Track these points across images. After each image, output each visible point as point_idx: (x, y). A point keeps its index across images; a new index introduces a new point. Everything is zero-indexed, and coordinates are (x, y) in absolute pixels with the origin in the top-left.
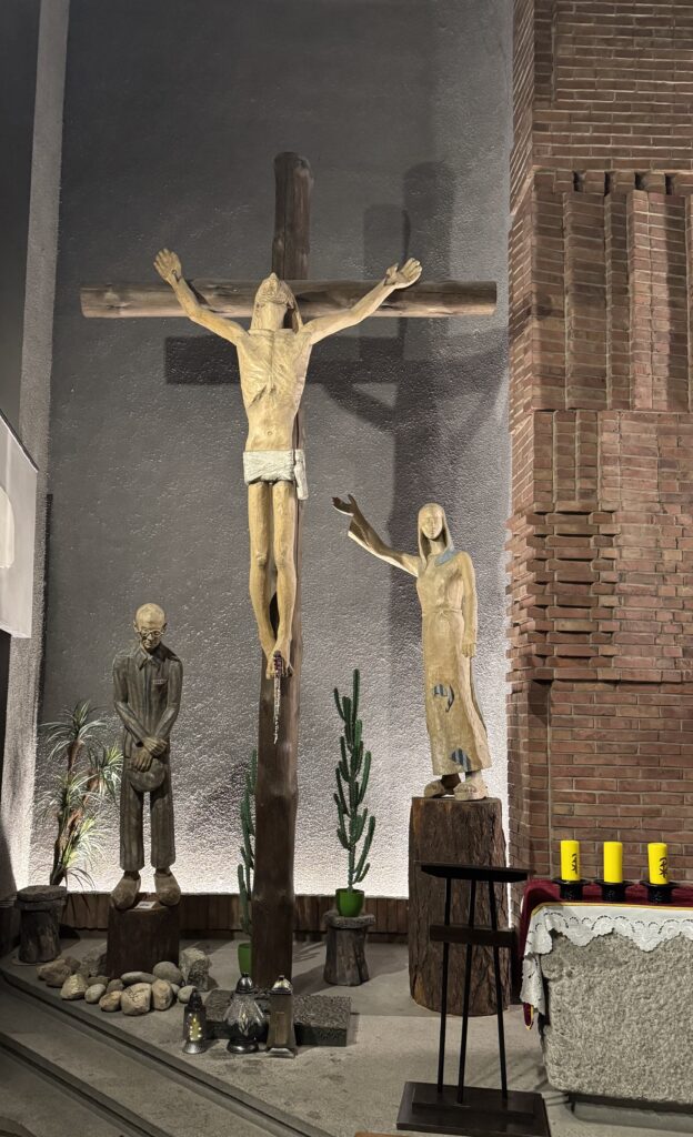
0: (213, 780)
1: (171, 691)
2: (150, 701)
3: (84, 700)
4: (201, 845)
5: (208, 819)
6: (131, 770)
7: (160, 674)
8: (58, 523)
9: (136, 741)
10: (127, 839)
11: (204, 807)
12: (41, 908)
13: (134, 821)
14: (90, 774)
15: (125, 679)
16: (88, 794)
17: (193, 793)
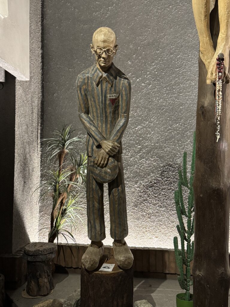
0: (149, 175)
1: (122, 104)
2: (106, 112)
3: (68, 125)
4: (143, 215)
5: (147, 200)
6: (93, 166)
7: (113, 89)
8: (49, 11)
9: (96, 144)
10: (92, 218)
11: (144, 192)
12: (38, 260)
13: (97, 205)
14: (72, 170)
15: (86, 95)
16: (71, 183)
17: (136, 183)
